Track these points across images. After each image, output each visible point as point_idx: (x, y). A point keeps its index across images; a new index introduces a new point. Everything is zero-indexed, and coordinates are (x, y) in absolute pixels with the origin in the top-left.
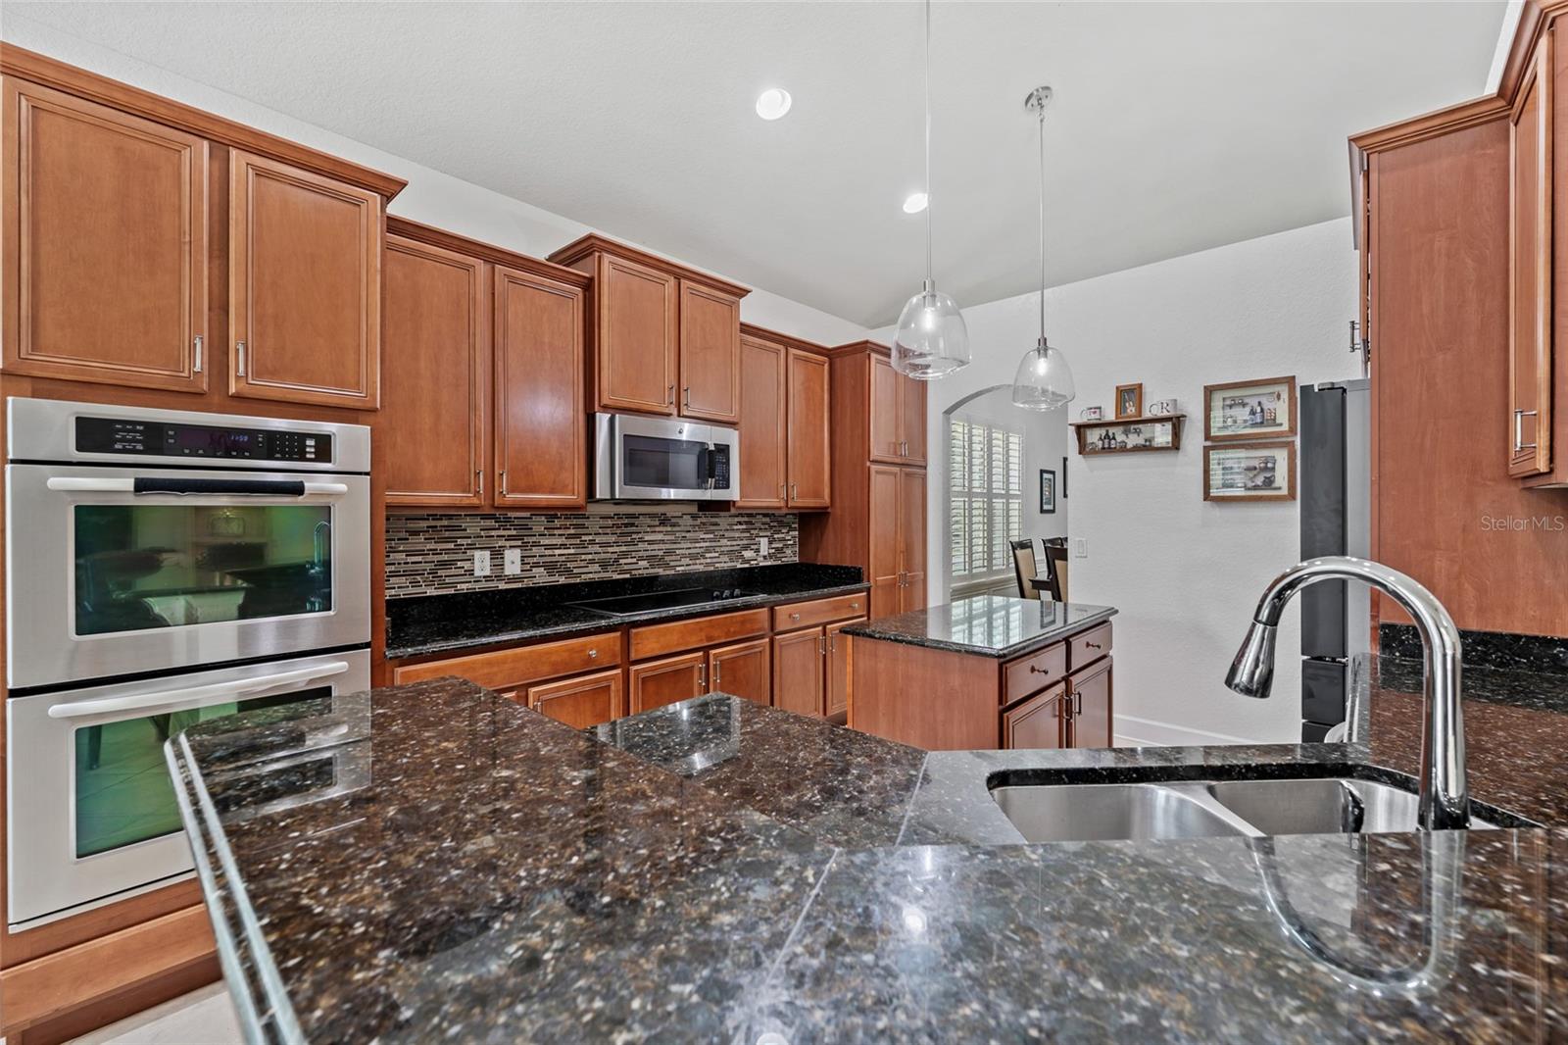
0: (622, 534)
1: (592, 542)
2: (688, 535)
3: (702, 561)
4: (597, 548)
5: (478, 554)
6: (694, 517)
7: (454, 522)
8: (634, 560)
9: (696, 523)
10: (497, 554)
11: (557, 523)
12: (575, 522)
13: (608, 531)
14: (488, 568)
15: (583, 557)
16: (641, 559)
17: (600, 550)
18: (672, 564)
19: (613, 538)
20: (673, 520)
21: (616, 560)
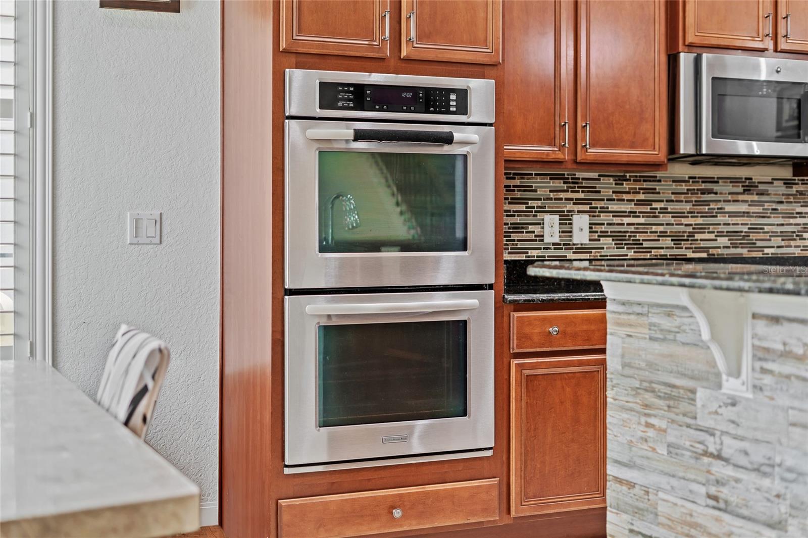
0: (699, 203)
1: (664, 211)
2: (779, 207)
3: (799, 243)
4: (669, 219)
5: (547, 218)
6: (788, 183)
7: (526, 182)
8: (712, 236)
9: (790, 191)
10: (566, 219)
11: (626, 186)
12: (645, 185)
13: (682, 197)
14: (558, 234)
15: (654, 228)
16: (720, 234)
17: (672, 221)
18: (759, 244)
19: (688, 207)
20: (761, 187)
21: (691, 235)
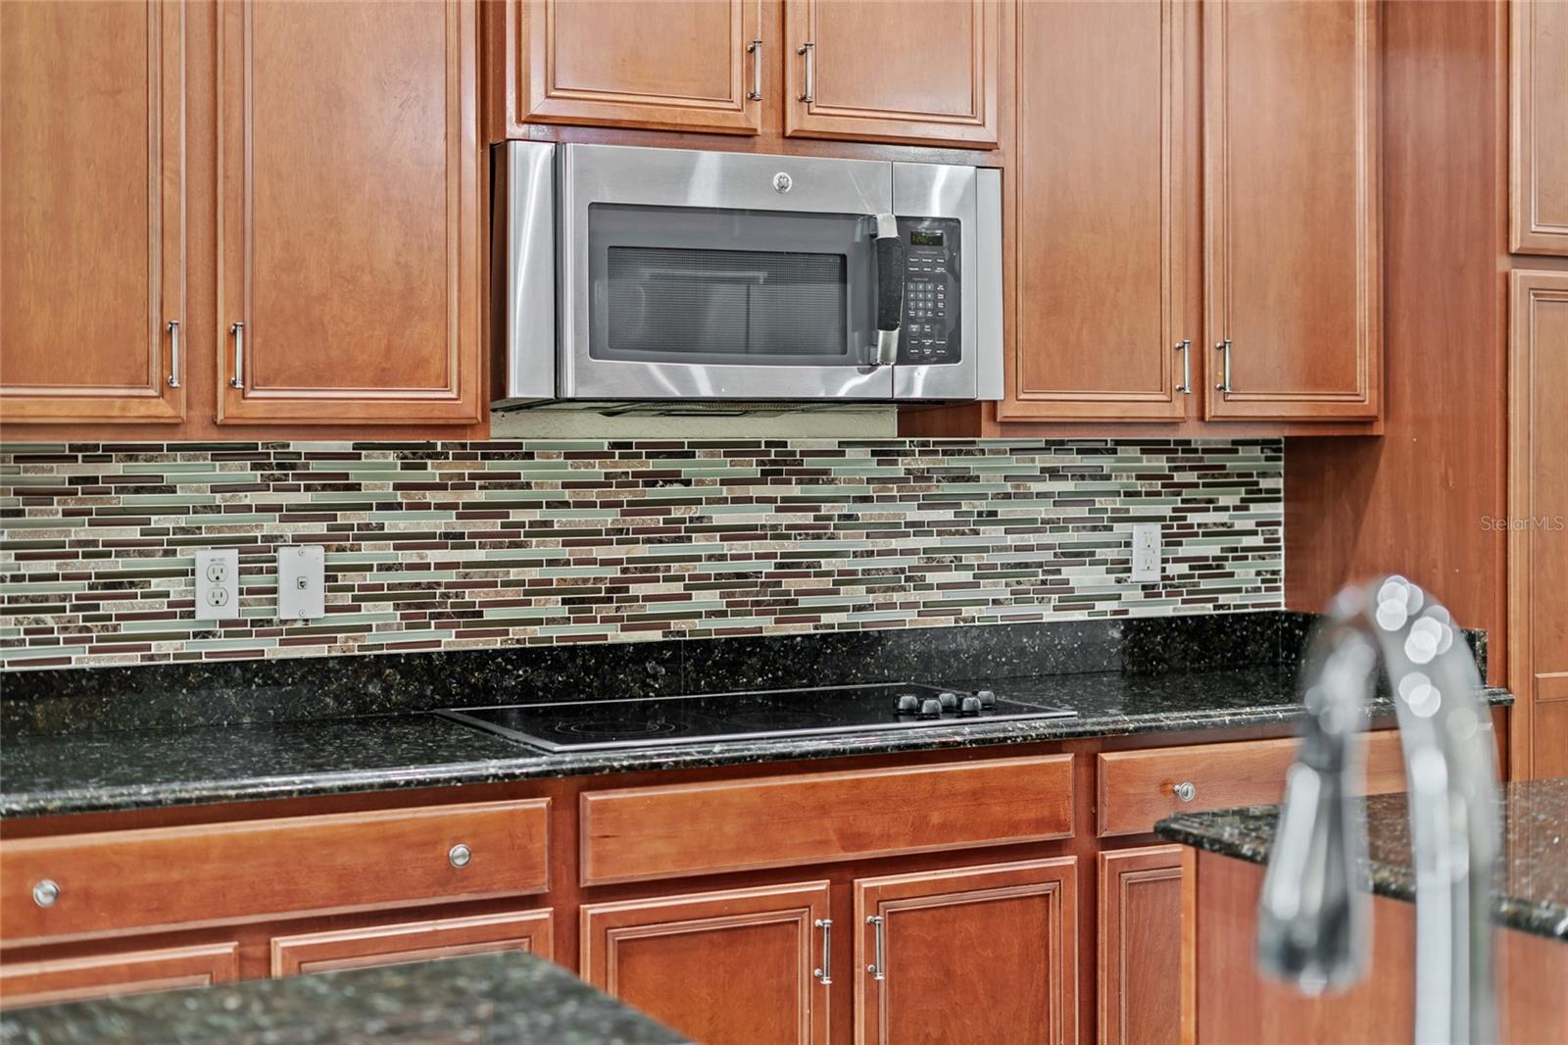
0: (637, 507)
1: (542, 529)
2: (862, 511)
3: (913, 596)
4: (554, 548)
5: (203, 556)
6: (883, 452)
7: (142, 468)
8: (677, 588)
9: (887, 471)
10: (258, 556)
11: (433, 471)
12: (490, 467)
13: (592, 495)
14: (235, 598)
15: (514, 574)
16: (700, 583)
17: (566, 553)
18: (804, 602)
19: (609, 519)
20: (809, 463)
21: (618, 588)
